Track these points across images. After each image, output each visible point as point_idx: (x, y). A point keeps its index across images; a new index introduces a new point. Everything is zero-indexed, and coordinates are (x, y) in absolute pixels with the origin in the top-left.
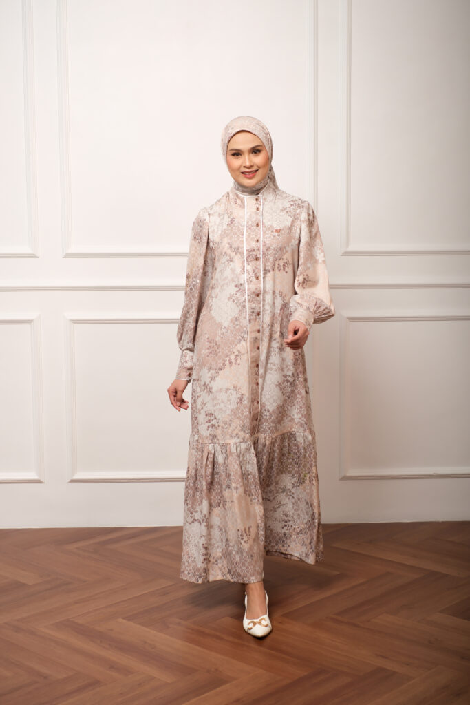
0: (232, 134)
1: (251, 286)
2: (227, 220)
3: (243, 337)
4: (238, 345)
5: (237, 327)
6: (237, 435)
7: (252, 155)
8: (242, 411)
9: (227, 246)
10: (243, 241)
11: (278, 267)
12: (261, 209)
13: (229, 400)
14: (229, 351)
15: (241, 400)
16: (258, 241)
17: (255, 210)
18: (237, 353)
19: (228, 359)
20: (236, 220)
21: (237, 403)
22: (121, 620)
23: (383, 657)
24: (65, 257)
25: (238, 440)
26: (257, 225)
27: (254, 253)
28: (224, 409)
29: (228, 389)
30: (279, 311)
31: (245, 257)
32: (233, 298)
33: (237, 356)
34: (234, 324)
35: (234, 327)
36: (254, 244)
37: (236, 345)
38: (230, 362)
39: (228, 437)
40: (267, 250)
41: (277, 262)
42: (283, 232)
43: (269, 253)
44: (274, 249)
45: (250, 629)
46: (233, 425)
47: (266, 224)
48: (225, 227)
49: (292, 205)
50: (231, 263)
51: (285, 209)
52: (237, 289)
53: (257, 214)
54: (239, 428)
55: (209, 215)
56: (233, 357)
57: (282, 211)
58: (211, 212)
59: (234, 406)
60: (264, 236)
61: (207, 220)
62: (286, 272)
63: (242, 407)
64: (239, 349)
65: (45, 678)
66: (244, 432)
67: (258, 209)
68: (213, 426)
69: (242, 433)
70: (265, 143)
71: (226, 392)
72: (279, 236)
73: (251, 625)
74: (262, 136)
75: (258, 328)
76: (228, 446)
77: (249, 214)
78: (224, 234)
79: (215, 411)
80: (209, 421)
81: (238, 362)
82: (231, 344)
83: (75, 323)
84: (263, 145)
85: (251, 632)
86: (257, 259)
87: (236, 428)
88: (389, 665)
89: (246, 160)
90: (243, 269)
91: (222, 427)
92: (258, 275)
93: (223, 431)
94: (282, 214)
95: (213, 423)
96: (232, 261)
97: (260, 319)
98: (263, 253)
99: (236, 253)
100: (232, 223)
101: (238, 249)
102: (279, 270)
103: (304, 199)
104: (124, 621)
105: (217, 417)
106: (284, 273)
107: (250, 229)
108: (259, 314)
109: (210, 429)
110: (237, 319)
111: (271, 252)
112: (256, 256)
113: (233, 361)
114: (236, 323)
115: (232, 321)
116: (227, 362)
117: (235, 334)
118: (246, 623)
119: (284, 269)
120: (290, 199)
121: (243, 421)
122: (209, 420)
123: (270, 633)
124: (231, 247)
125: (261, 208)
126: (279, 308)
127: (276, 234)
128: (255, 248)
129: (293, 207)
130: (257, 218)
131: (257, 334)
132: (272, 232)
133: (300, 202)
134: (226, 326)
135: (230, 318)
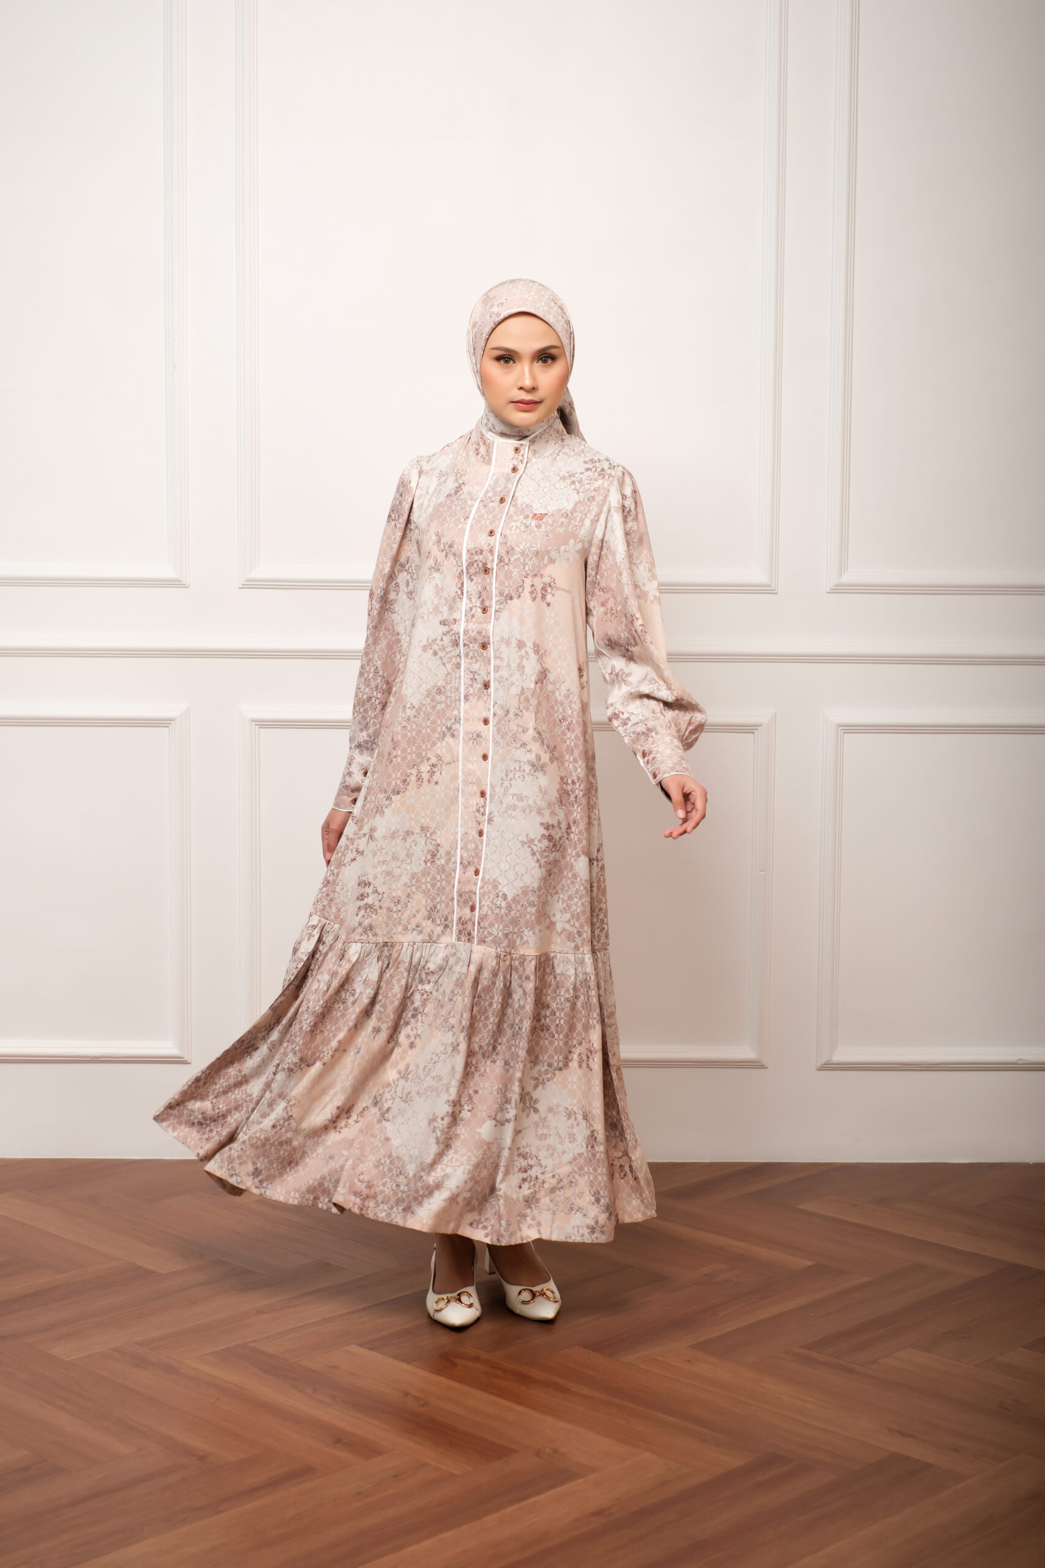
0: (502, 317)
1: (471, 626)
2: (451, 485)
3: (449, 729)
4: (439, 744)
5: (439, 707)
6: (418, 926)
7: (538, 366)
8: (434, 878)
9: (434, 538)
10: (464, 530)
11: (532, 593)
12: (520, 472)
13: (408, 855)
14: (419, 755)
15: (434, 855)
16: (491, 533)
17: (510, 471)
18: (434, 760)
19: (414, 771)
20: (465, 489)
21: (426, 862)
24: (244, 587)
25: (420, 938)
26: (502, 500)
27: (481, 557)
28: (397, 872)
29: (408, 833)
30: (533, 686)
31: (465, 565)
32: (435, 647)
33: (434, 766)
34: (433, 700)
35: (433, 707)
36: (483, 540)
37: (434, 744)
38: (419, 779)
39: (400, 929)
40: (508, 552)
41: (528, 582)
42: (550, 521)
43: (512, 559)
44: (523, 554)
45: (439, 1311)
46: (413, 906)
47: (520, 501)
48: (442, 499)
49: (588, 469)
50: (436, 575)
51: (573, 475)
52: (445, 629)
53: (508, 479)
54: (424, 912)
55: (421, 473)
56: (425, 768)
57: (564, 478)
58: (426, 467)
59: (417, 867)
60: (506, 523)
61: (413, 484)
62: (549, 605)
63: (433, 871)
64: (439, 752)
66: (434, 921)
67: (514, 470)
68: (368, 907)
69: (429, 922)
70: (565, 341)
71: (405, 839)
72: (538, 526)
74: (559, 327)
75: (484, 715)
76: (397, 947)
77: (495, 478)
78: (437, 514)
79: (375, 877)
80: (362, 897)
81: (436, 778)
82: (423, 741)
83: (262, 727)
84: (561, 347)
86: (486, 571)
87: (418, 912)
88: (915, 1451)
89: (524, 373)
90: (461, 589)
91: (389, 910)
92: (487, 604)
93: (389, 917)
94: (562, 485)
95: (369, 900)
96: (438, 570)
97: (489, 695)
98: (501, 560)
99: (446, 556)
100: (456, 492)
101: (451, 546)
102: (534, 599)
103: (615, 460)
104: (365, 1352)
105: (380, 890)
106: (544, 605)
107: (485, 506)
108: (486, 686)
109: (362, 912)
110: (439, 691)
111: (515, 557)
112: (485, 564)
113: (425, 776)
114: (438, 698)
115: (429, 694)
116: (413, 778)
117: (434, 722)
118: (433, 1301)
119: (544, 597)
120: (589, 457)
121: (433, 899)
122: (362, 895)
124: (439, 541)
125: (521, 467)
126: (534, 678)
127: (534, 523)
128: (485, 548)
129: (589, 473)
130: (506, 487)
131: (481, 727)
132: (526, 517)
133: (606, 466)
134: (416, 704)
135: (425, 687)
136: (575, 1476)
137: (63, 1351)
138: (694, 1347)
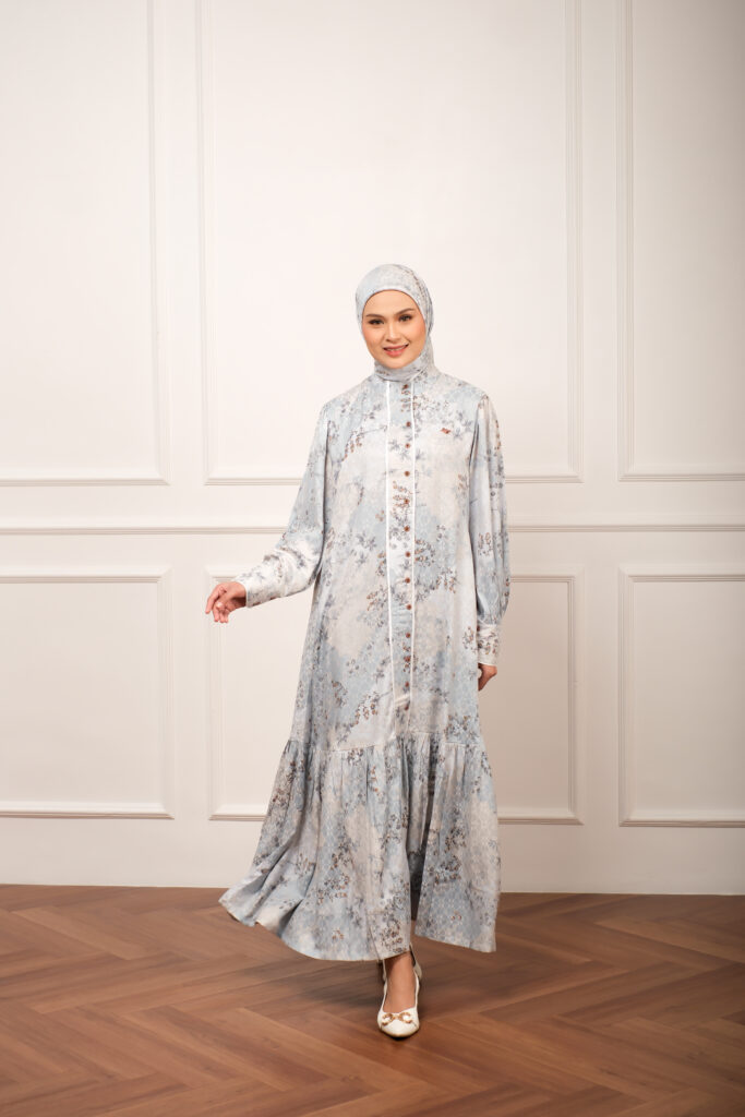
22: (242, 1010)
23: (609, 1073)
45: (385, 1024)
65: (110, 1077)
73: (387, 1020)
85: (386, 1029)
88: (614, 1084)
104: (248, 1012)
118: (382, 1017)
123: (416, 1032)
136: (365, 1094)
137: (41, 1008)
138: (483, 1014)
